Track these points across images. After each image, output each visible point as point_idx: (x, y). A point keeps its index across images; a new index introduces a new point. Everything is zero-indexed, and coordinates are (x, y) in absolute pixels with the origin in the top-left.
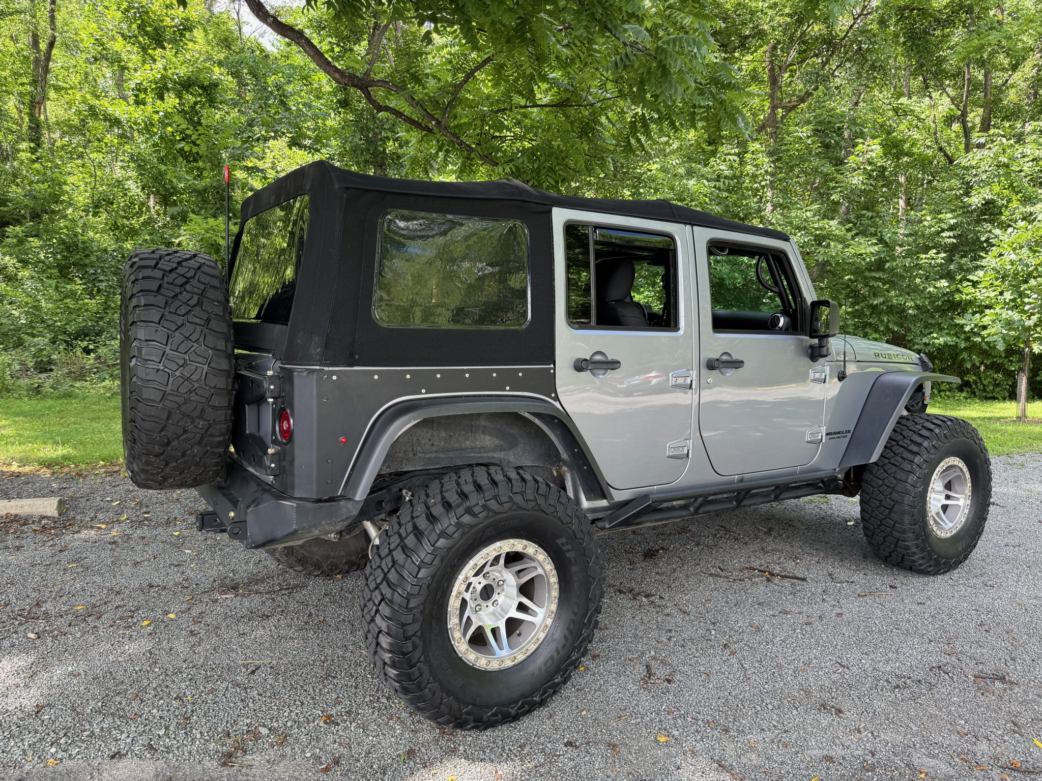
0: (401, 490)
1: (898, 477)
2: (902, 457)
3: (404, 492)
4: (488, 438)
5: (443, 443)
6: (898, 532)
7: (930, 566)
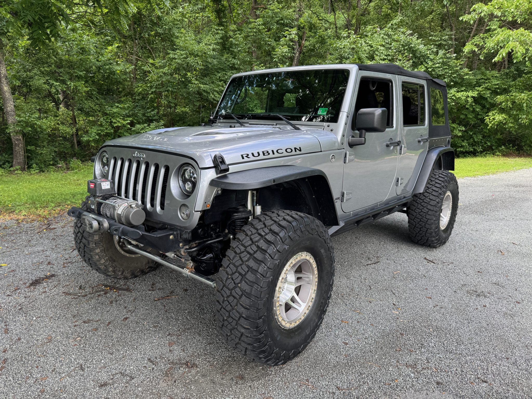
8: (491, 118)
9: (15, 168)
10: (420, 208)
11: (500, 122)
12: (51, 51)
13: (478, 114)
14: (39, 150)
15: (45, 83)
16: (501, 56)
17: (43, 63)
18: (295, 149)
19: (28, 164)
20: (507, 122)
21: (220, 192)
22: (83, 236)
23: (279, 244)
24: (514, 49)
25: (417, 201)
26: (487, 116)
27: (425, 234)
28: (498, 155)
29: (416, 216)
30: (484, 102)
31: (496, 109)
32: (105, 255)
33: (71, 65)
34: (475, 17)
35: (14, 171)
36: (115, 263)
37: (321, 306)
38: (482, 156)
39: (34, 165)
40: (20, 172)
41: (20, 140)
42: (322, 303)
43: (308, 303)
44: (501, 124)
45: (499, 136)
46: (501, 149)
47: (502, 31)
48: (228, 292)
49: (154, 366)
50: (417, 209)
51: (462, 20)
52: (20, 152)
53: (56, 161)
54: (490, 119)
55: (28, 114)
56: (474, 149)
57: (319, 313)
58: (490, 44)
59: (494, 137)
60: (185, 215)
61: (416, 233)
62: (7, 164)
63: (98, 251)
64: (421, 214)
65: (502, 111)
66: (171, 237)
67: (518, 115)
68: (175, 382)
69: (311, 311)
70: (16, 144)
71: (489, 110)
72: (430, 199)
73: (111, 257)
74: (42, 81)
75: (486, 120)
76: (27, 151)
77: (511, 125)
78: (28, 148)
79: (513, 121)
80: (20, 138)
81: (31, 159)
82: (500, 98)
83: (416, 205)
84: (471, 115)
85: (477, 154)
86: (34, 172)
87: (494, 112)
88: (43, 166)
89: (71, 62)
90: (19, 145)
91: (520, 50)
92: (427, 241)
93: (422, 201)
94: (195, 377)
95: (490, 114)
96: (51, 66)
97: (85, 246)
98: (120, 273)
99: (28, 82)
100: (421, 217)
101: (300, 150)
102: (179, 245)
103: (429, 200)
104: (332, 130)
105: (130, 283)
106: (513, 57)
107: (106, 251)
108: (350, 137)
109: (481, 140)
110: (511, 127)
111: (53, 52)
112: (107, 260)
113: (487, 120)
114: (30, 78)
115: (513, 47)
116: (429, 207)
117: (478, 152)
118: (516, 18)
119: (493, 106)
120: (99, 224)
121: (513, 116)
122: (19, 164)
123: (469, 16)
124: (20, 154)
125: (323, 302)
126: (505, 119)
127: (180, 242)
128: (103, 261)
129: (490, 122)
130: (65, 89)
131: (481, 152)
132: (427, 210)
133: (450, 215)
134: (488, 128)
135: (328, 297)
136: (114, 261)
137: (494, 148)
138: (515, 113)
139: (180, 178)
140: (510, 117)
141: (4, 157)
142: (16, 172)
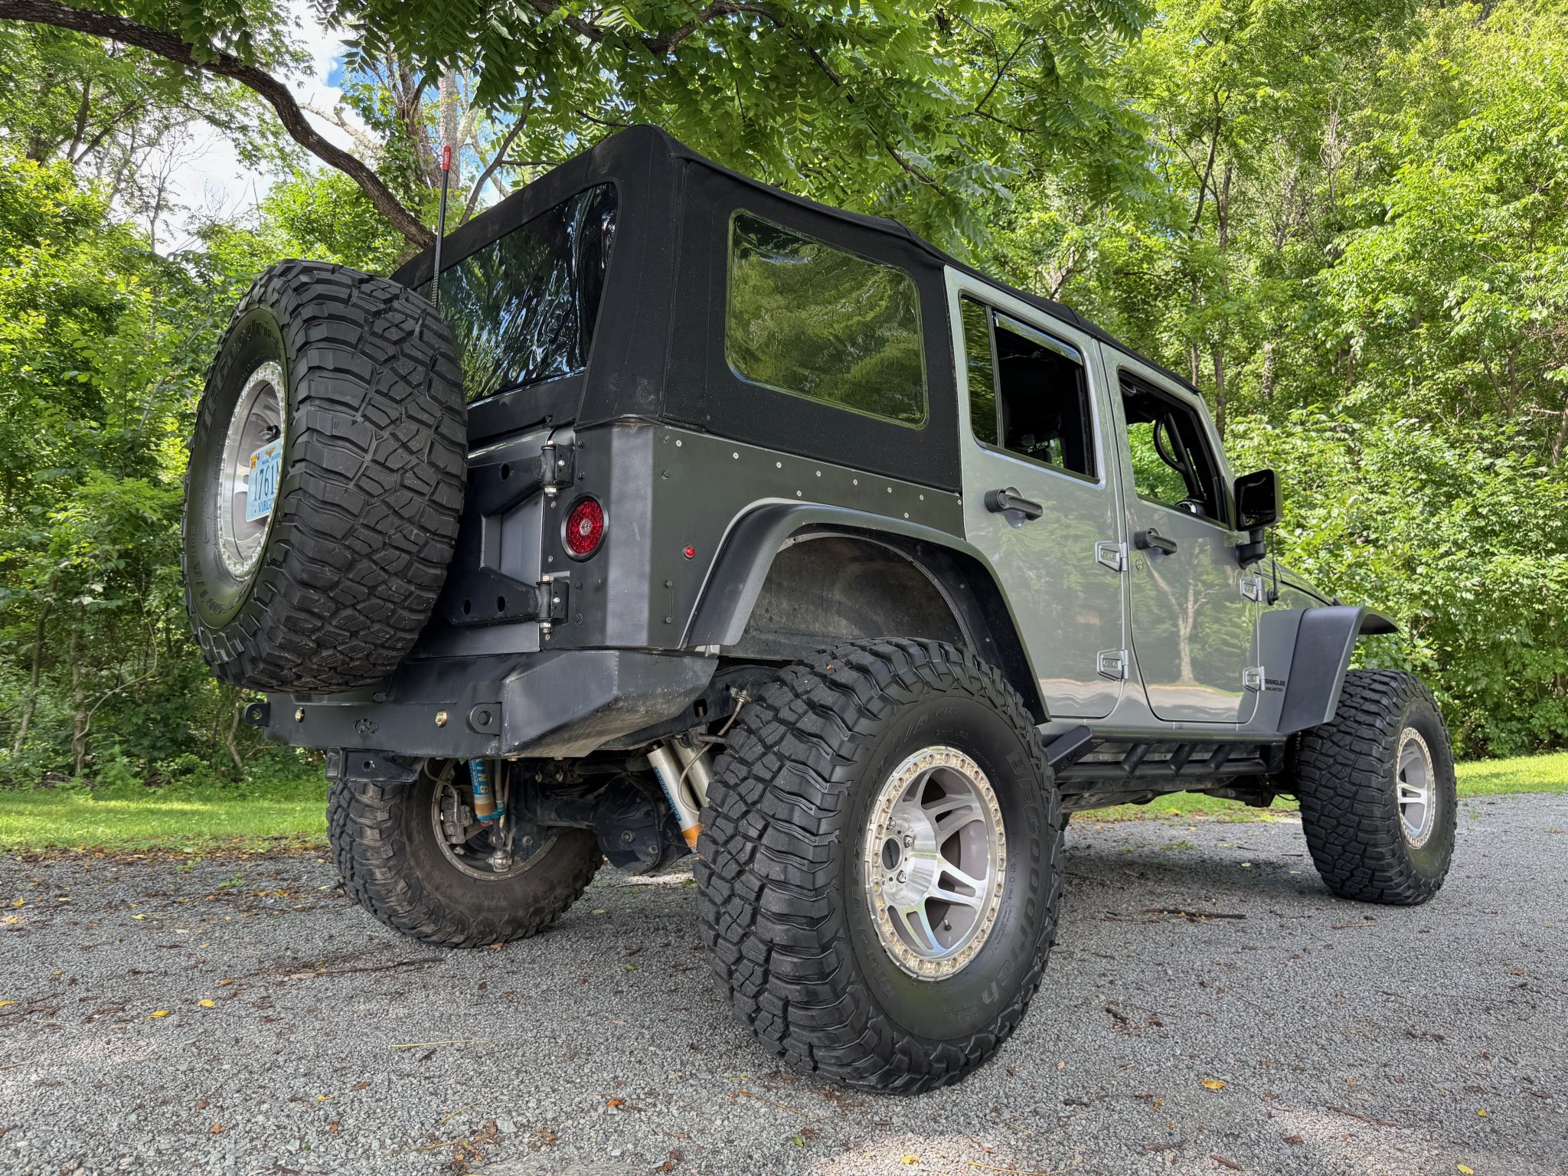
0: (728, 688)
1: (1357, 749)
2: (1356, 721)
3: (733, 691)
4: (844, 622)
5: (784, 620)
6: (1366, 832)
7: (1409, 887)
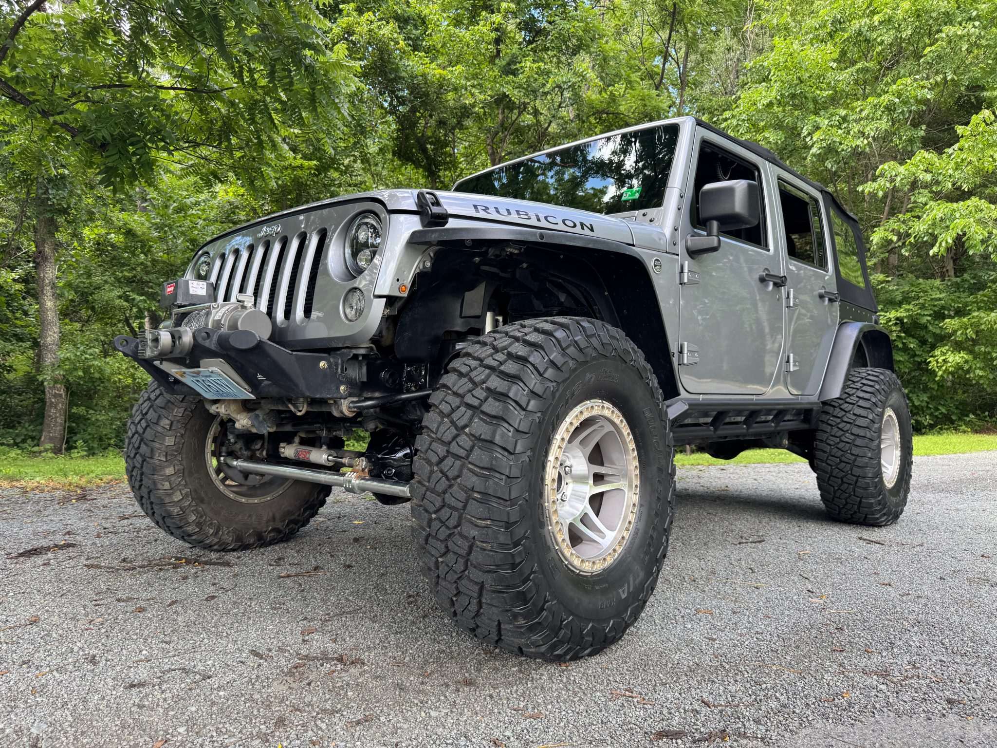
8: (940, 360)
9: (42, 448)
10: (838, 435)
11: (959, 367)
12: (139, 244)
13: (915, 355)
14: (93, 415)
15: (120, 297)
16: (944, 244)
17: (123, 265)
18: (582, 225)
19: (67, 442)
20: (971, 367)
21: (428, 264)
22: (142, 440)
23: (554, 351)
24: (966, 229)
25: (830, 422)
26: (932, 356)
27: (854, 491)
28: (964, 432)
29: (830, 452)
30: (922, 333)
31: (946, 345)
32: (183, 482)
33: (171, 270)
34: (885, 185)
35: (40, 452)
36: (204, 506)
37: (649, 545)
38: (934, 434)
39: (80, 443)
40: (50, 455)
41: (61, 395)
42: (652, 537)
43: (620, 531)
44: (960, 372)
45: (960, 396)
46: (968, 419)
47: (939, 205)
48: (441, 450)
49: (262, 661)
50: (831, 438)
51: (863, 191)
52: (56, 417)
53: (121, 441)
54: (938, 362)
55: (82, 348)
56: (916, 421)
57: (647, 558)
58: (920, 227)
59: (952, 398)
60: (353, 312)
61: (835, 492)
62: (29, 441)
63: (169, 471)
64: (841, 445)
65: (958, 347)
66: (322, 364)
67: (989, 353)
68: (309, 684)
69: (628, 551)
70: (52, 403)
71: (933, 347)
72: (854, 414)
73: (195, 491)
74: (117, 292)
75: (931, 364)
76: (71, 417)
77: (981, 373)
78: (73, 411)
79: (982, 365)
80: (62, 392)
81: (76, 434)
82: (950, 324)
83: (828, 429)
84: (902, 356)
85: (924, 430)
86: (76, 455)
87: (944, 349)
88: (96, 446)
89: (171, 265)
90: (57, 404)
91: (977, 233)
92: (859, 508)
93: (838, 420)
94: (358, 678)
95: (937, 352)
96: (134, 269)
97: (144, 461)
98: (211, 531)
99: (91, 295)
100: (840, 453)
101: (592, 230)
102: (338, 388)
103: (854, 417)
104: (651, 221)
105: (231, 557)
106: (967, 245)
107: (186, 475)
108: (689, 237)
109: (928, 403)
110: (981, 376)
111: (142, 247)
112: (187, 495)
113: (933, 365)
114: (96, 289)
115: (965, 226)
116: (856, 430)
117: (925, 427)
118: (959, 184)
119: (942, 339)
120: (173, 336)
121: (982, 357)
122: (51, 440)
123: (875, 185)
124: (56, 421)
125: (655, 535)
126: (966, 362)
127: (342, 383)
128: (177, 497)
129: (940, 368)
130: (154, 308)
131: (932, 427)
132: (852, 437)
133: (899, 463)
134: (937, 379)
135: (665, 530)
136: (202, 501)
137: (954, 418)
138: (983, 349)
139: (347, 245)
140: (975, 358)
141: (27, 430)
142: (44, 454)
